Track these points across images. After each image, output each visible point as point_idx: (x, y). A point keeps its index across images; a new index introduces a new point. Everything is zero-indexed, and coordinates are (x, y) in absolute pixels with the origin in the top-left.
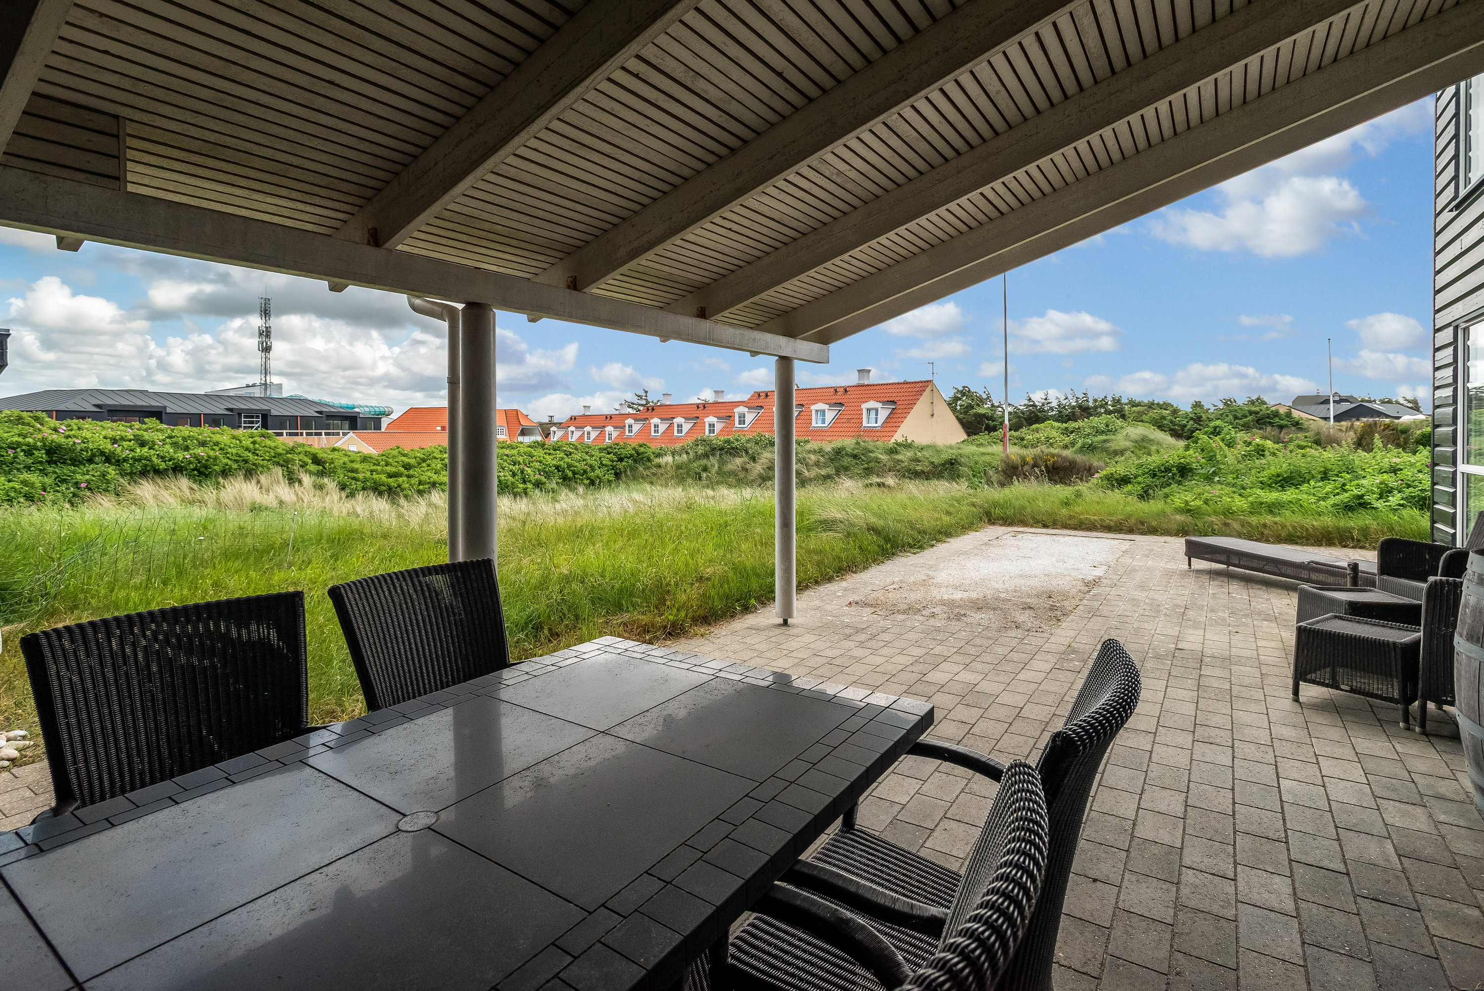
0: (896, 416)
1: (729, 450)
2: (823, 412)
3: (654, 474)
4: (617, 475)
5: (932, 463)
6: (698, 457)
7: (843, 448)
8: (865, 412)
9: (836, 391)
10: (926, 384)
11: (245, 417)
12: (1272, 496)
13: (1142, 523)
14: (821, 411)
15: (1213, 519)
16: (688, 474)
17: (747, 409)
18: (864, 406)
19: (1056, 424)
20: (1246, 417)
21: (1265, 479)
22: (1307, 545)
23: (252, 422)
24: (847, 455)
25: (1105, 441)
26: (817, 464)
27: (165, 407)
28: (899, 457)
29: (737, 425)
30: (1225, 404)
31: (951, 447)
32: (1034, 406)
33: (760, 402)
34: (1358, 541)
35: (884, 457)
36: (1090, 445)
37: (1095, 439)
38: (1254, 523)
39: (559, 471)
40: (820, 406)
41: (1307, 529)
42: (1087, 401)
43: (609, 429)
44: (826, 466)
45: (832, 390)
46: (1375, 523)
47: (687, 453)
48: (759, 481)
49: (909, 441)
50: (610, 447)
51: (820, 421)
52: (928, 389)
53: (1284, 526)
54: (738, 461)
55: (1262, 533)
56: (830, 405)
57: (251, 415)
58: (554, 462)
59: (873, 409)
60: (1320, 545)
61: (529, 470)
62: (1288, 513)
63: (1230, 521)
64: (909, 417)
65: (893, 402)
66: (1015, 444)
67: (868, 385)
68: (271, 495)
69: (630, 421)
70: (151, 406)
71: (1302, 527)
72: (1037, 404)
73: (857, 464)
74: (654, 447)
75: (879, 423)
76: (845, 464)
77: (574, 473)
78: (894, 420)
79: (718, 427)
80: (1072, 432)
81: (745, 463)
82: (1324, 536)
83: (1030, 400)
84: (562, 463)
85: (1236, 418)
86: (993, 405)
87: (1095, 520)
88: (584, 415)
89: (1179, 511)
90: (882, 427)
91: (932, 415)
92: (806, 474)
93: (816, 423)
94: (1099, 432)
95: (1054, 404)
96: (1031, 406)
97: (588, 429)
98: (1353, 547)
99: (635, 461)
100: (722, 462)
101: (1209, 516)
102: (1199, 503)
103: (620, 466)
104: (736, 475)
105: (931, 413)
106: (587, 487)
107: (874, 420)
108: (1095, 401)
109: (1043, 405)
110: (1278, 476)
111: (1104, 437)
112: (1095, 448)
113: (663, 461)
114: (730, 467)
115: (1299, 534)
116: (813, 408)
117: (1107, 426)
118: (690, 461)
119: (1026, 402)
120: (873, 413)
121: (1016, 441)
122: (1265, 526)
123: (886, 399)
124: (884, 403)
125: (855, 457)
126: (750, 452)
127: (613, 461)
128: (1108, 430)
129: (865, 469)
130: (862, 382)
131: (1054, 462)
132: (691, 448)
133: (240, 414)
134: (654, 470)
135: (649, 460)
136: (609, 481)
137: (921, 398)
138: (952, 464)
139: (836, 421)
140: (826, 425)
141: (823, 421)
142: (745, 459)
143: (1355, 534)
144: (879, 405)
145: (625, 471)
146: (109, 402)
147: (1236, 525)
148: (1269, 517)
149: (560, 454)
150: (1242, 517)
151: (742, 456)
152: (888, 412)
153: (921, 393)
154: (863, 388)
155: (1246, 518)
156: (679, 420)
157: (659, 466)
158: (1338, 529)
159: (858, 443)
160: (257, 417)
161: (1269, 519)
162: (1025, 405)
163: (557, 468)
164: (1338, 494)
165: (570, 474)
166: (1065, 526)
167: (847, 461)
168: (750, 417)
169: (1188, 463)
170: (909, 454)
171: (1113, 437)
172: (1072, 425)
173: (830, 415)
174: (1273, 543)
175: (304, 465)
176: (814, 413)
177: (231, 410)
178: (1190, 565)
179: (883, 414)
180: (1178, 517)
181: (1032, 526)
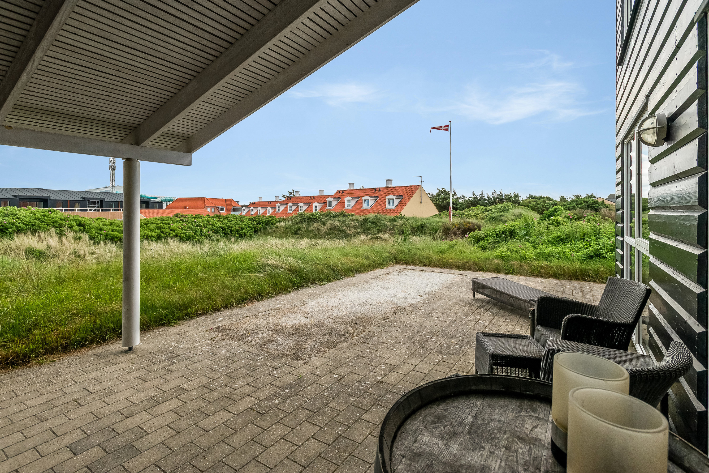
0: (403, 202)
1: (313, 219)
2: (368, 200)
3: (274, 231)
4: (256, 232)
5: (412, 226)
6: (297, 223)
7: (368, 219)
8: (387, 201)
9: (375, 190)
10: (418, 187)
11: (91, 202)
12: (551, 249)
13: (476, 264)
14: (367, 200)
15: (515, 262)
16: (291, 232)
17: (332, 199)
18: (387, 198)
19: (481, 207)
20: (582, 204)
21: (550, 239)
22: (564, 279)
23: (95, 204)
24: (370, 222)
25: (501, 216)
26: (354, 227)
27: (50, 197)
28: (396, 223)
29: (328, 207)
30: (576, 198)
31: (424, 219)
32: (477, 198)
33: (340, 195)
34: (592, 277)
35: (388, 224)
36: (494, 218)
37: (497, 214)
38: (535, 265)
39: (223, 230)
40: (367, 197)
41: (564, 270)
42: (502, 196)
43: (269, 208)
44: (358, 228)
45: (374, 190)
46: (602, 267)
47: (292, 221)
48: (325, 235)
49: (402, 215)
50: (255, 218)
51: (366, 205)
52: (419, 190)
53: (552, 267)
54: (316, 225)
55: (540, 272)
56: (371, 197)
57: (94, 201)
58: (221, 226)
59: (391, 199)
60: (571, 280)
61: (205, 230)
62: (555, 260)
63: (523, 264)
64: (409, 203)
65: (402, 196)
66: (459, 217)
67: (391, 187)
68: (45, 243)
69: (278, 205)
70: (43, 196)
71: (561, 268)
72: (478, 197)
73: (374, 227)
74: (278, 217)
75: (394, 207)
76: (368, 227)
77: (231, 231)
78: (401, 205)
79: (319, 208)
80: (488, 211)
81: (319, 226)
82: (573, 274)
83: (474, 195)
84: (225, 226)
85: (577, 204)
86: (457, 198)
87: (451, 262)
88: (259, 202)
89: (497, 257)
90: (396, 208)
91: (421, 202)
92: (348, 231)
93: (364, 206)
94: (501, 211)
95: (486, 197)
96: (475, 198)
97: (259, 208)
98: (589, 281)
99: (266, 224)
100: (308, 225)
101: (513, 261)
102: (509, 253)
103: (258, 227)
104: (314, 232)
105: (420, 201)
106: (237, 238)
107: (392, 205)
108: (506, 195)
109: (481, 197)
110: (558, 237)
111: (502, 214)
112: (496, 219)
113: (279, 225)
114: (312, 228)
115: (560, 272)
116: (363, 198)
117: (505, 208)
118: (293, 225)
119: (472, 196)
120: (391, 201)
121: (460, 215)
122: (541, 267)
123: (399, 194)
124: (396, 196)
125: (374, 223)
126: (323, 220)
127: (254, 225)
128: (505, 210)
129: (378, 229)
130: (388, 186)
131: (469, 226)
132: (295, 218)
133: (89, 201)
134: (274, 229)
135: (273, 224)
136: (250, 235)
137: (415, 194)
138: (422, 227)
139: (374, 205)
140: (369, 207)
141: (368, 205)
142: (320, 224)
143: (591, 273)
144: (394, 197)
145: (261, 229)
146: (21, 194)
147: (526, 267)
148: (544, 262)
149: (226, 221)
150: (530, 262)
151: (318, 223)
152: (399, 200)
153: (415, 191)
154: (388, 189)
155: (532, 263)
156: (301, 204)
157: (277, 227)
158: (581, 269)
159: (376, 216)
160: (98, 202)
161: (544, 263)
162: (472, 197)
163: (222, 228)
164: (587, 248)
165: (229, 231)
166: (436, 266)
167: (369, 225)
168: (334, 203)
169: (514, 229)
170: (401, 222)
171: (506, 214)
172: (488, 207)
173: (371, 202)
174: (545, 278)
175: (71, 227)
176: (363, 201)
177: (84, 198)
178: (474, 296)
179: (396, 202)
180: (496, 261)
181: (418, 265)
